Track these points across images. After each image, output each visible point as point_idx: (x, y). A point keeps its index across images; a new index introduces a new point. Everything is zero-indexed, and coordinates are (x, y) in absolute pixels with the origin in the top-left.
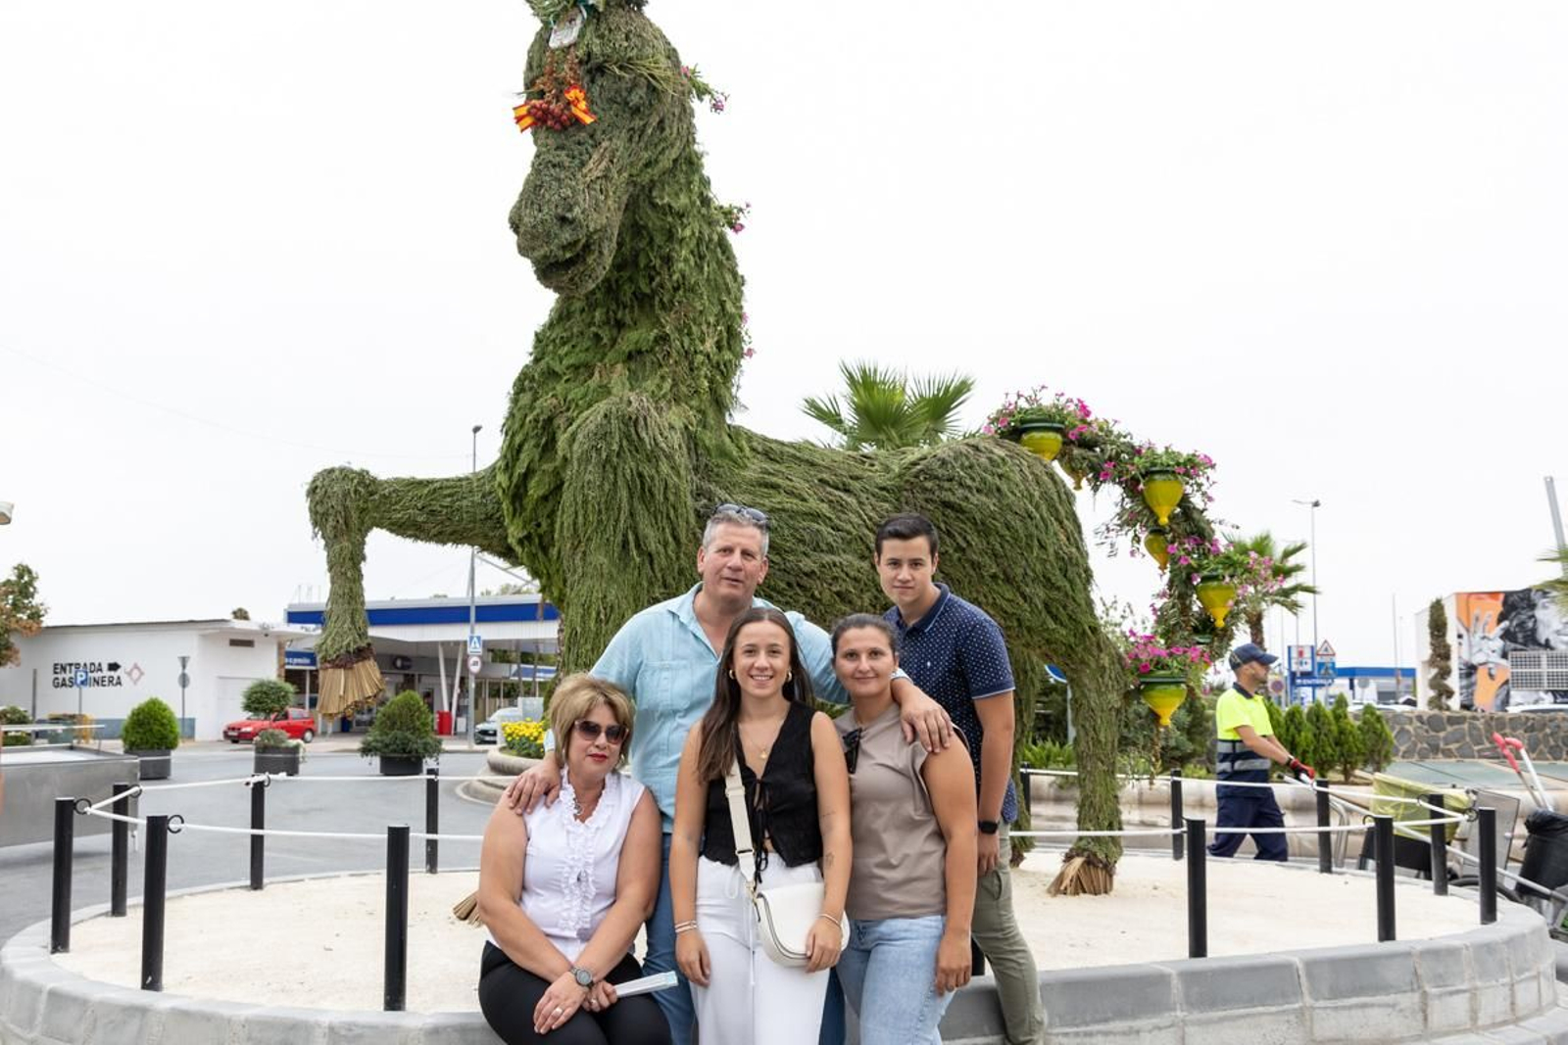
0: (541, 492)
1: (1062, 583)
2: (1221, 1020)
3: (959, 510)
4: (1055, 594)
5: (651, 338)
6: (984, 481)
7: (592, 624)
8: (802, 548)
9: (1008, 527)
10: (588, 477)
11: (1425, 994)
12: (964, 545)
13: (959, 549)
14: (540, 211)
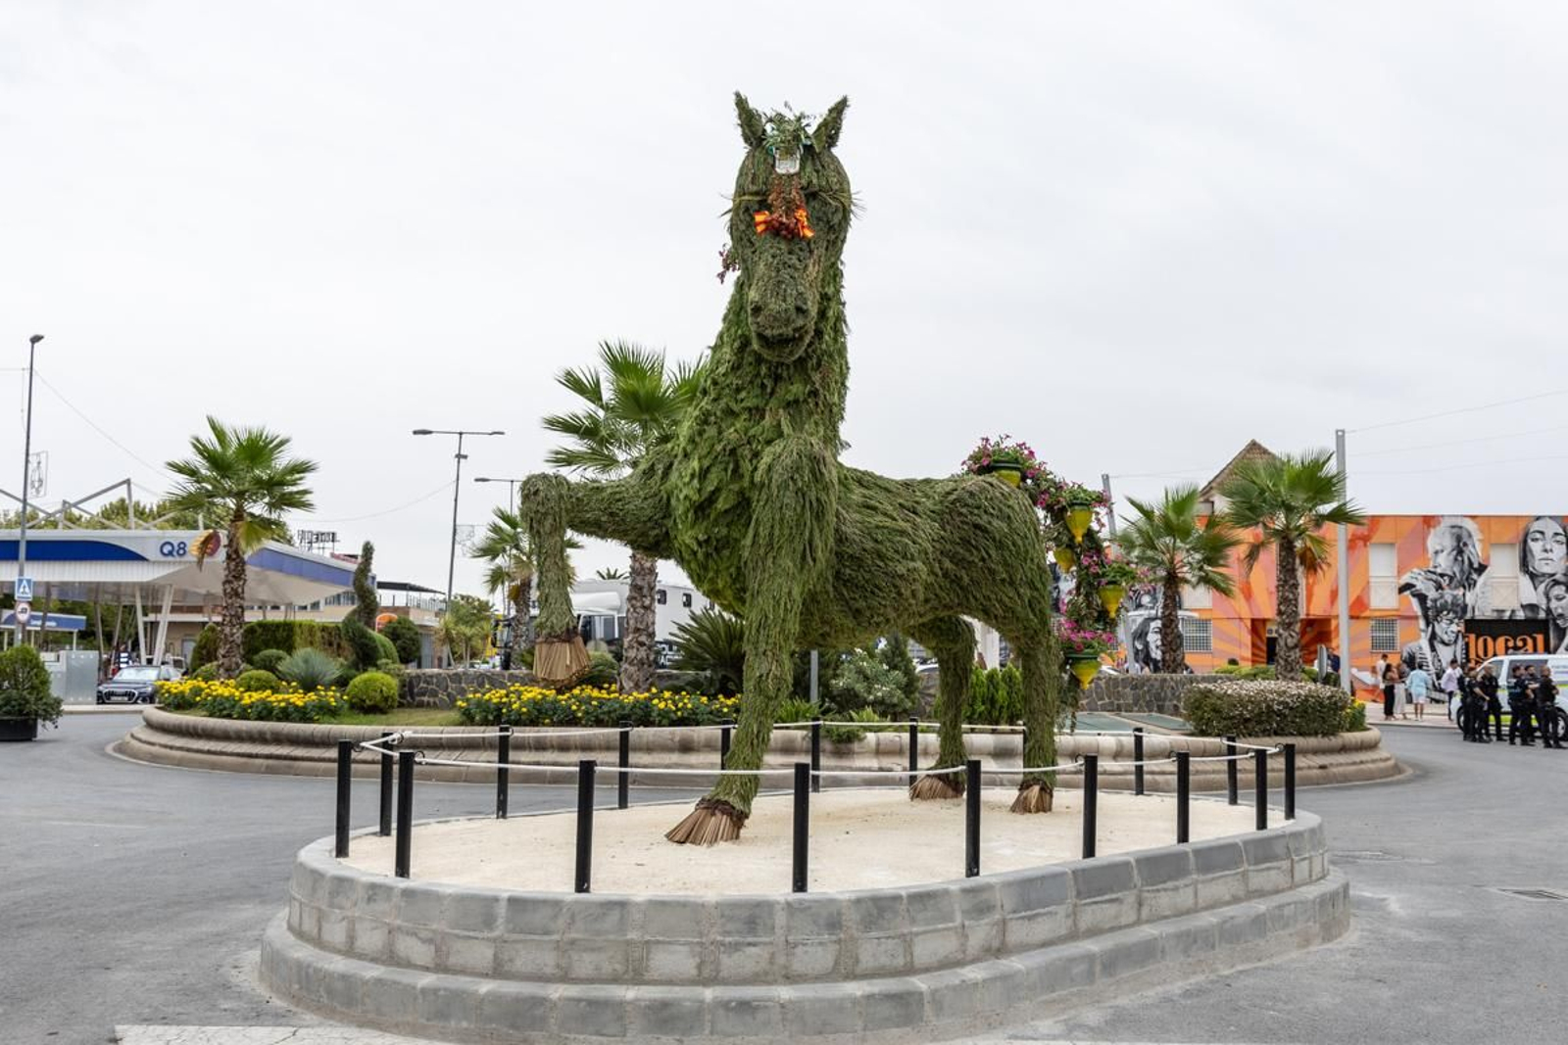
0: (727, 506)
1: (1039, 586)
2: (1213, 879)
3: (984, 530)
4: (1035, 594)
5: (806, 391)
6: (1000, 510)
7: (781, 611)
8: (897, 557)
9: (1014, 544)
10: (786, 501)
11: (1292, 860)
12: (986, 556)
13: (983, 560)
14: (784, 301)
